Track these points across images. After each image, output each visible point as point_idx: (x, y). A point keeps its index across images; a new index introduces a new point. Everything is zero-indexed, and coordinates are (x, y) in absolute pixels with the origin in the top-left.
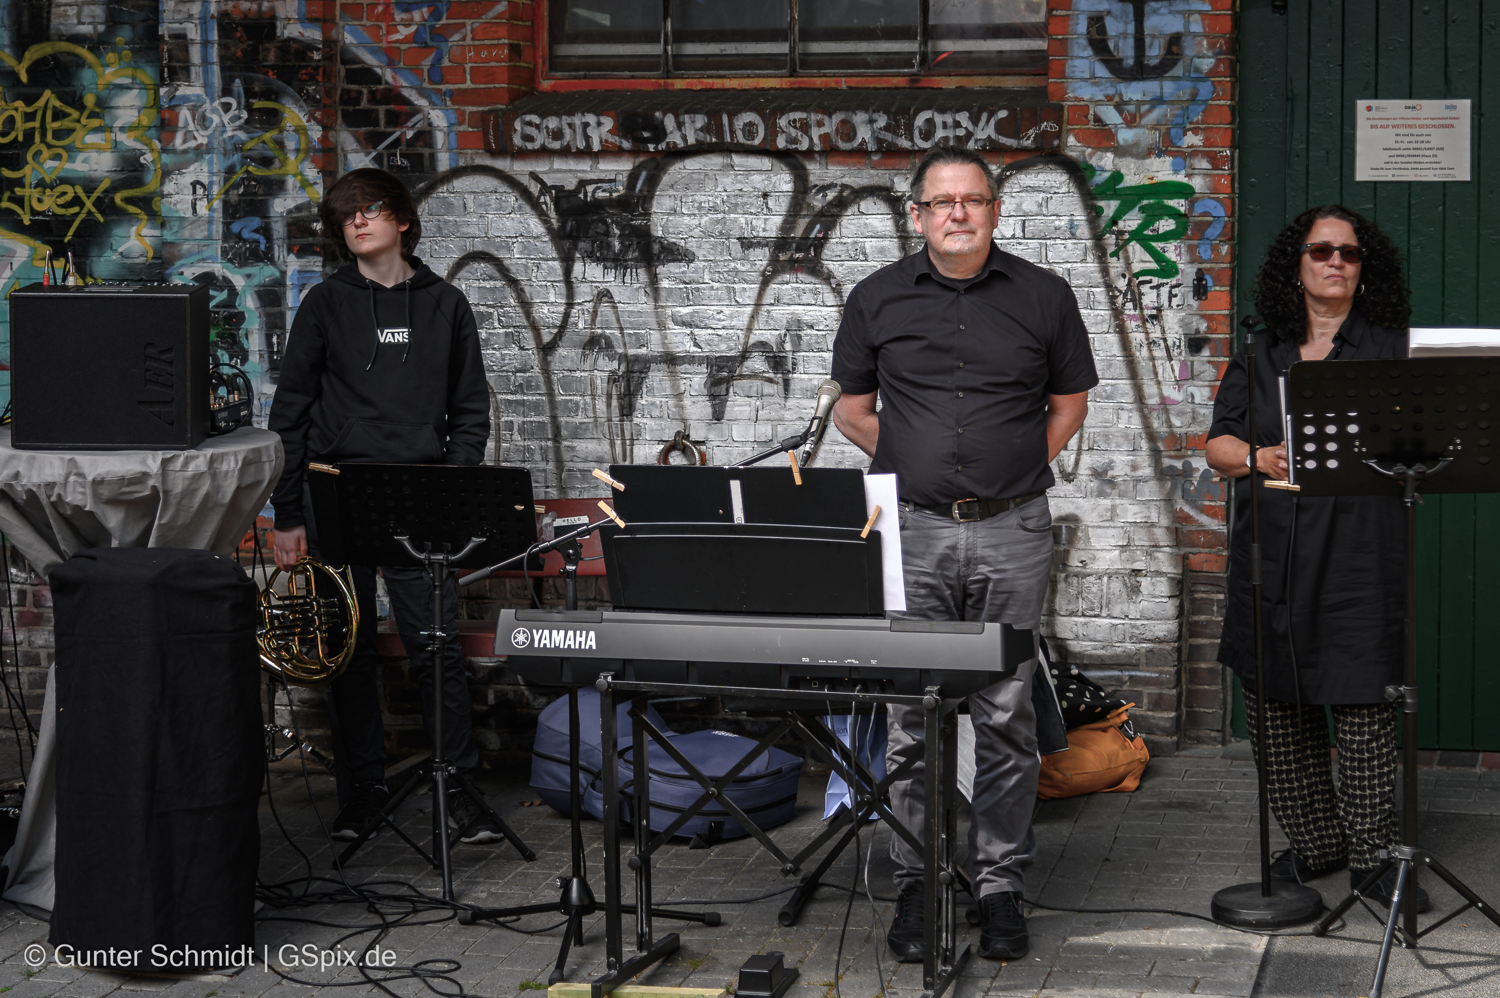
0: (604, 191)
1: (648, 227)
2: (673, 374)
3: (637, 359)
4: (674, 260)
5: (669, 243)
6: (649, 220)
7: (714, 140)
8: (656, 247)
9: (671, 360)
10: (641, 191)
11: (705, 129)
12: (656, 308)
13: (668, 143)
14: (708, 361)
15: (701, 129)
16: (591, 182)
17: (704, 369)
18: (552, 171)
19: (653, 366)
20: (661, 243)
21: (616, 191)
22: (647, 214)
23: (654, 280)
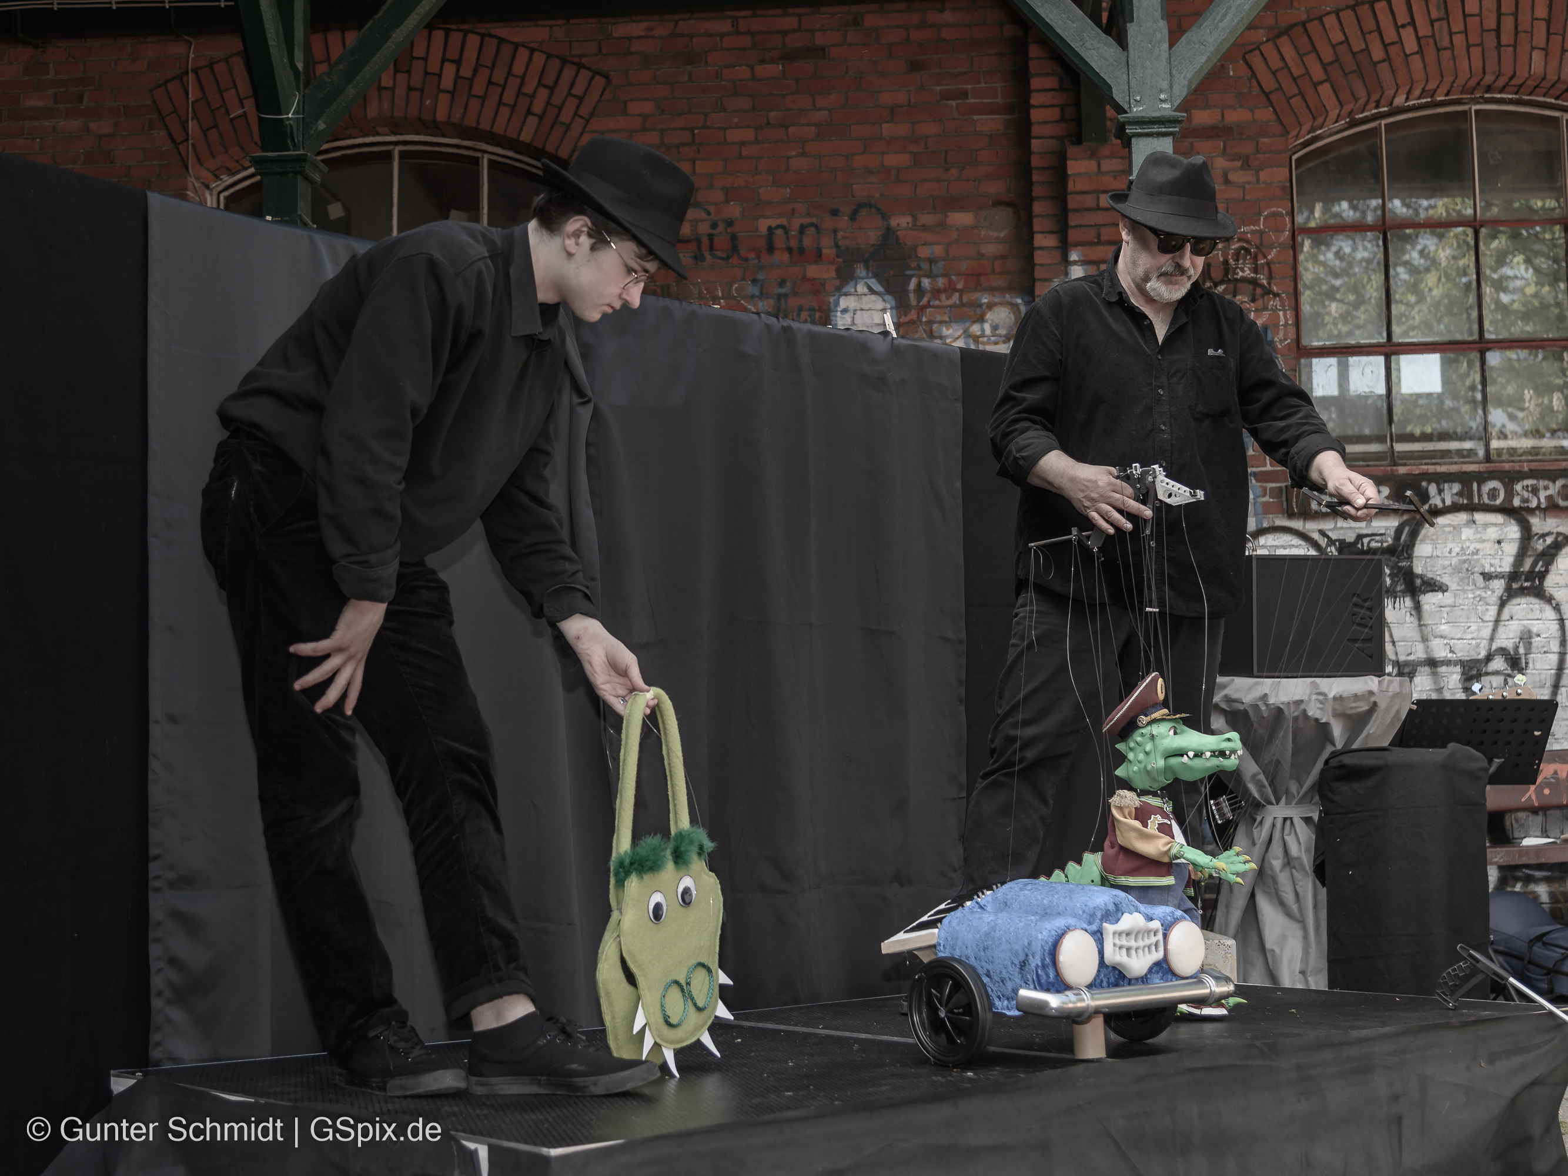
0: (1377, 542)
1: (1411, 567)
2: (1434, 674)
3: (1407, 664)
4: (1433, 591)
5: (1429, 579)
6: (1412, 562)
7: (1465, 502)
8: (1418, 582)
9: (1432, 663)
10: (1405, 541)
11: (1460, 494)
12: (1420, 625)
13: (1430, 505)
14: (1462, 663)
15: (1456, 494)
16: (1367, 536)
17: (1458, 669)
18: (1335, 528)
19: (1419, 668)
20: (1422, 579)
21: (1386, 541)
22: (1410, 557)
23: (1418, 607)
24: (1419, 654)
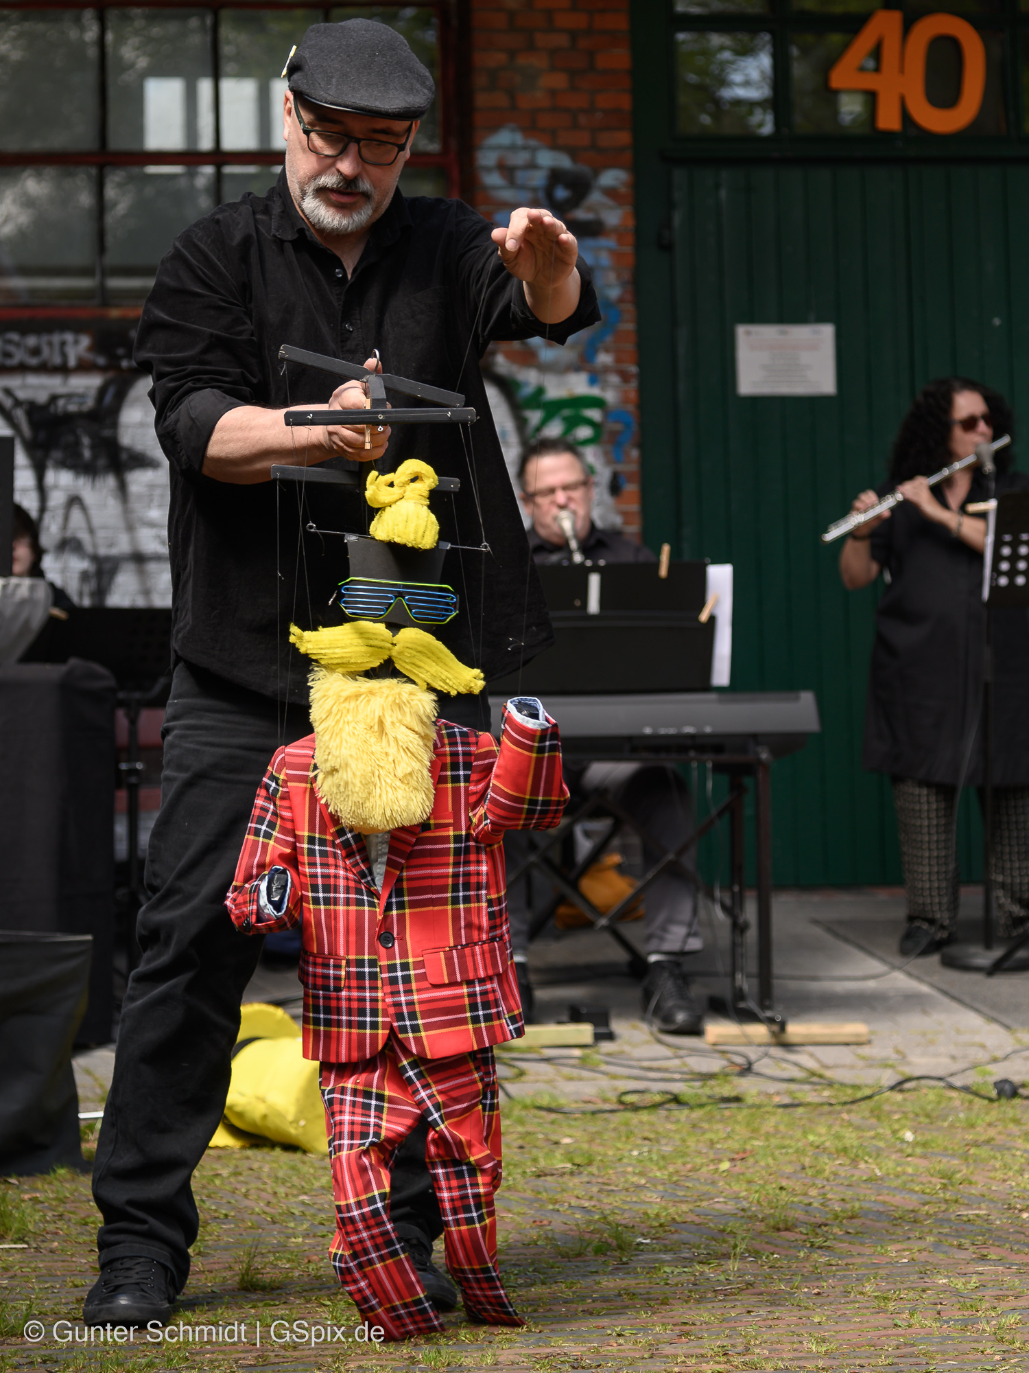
0: (75, 404)
1: (116, 437)
2: (142, 574)
3: (108, 559)
4: (139, 467)
5: (134, 451)
6: (117, 431)
8: (124, 456)
9: (139, 559)
10: (109, 405)
12: (125, 510)
16: (62, 396)
18: (25, 386)
19: (122, 565)
20: (129, 452)
21: (86, 404)
22: (115, 425)
23: (122, 488)
24: (123, 546)
